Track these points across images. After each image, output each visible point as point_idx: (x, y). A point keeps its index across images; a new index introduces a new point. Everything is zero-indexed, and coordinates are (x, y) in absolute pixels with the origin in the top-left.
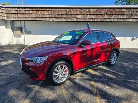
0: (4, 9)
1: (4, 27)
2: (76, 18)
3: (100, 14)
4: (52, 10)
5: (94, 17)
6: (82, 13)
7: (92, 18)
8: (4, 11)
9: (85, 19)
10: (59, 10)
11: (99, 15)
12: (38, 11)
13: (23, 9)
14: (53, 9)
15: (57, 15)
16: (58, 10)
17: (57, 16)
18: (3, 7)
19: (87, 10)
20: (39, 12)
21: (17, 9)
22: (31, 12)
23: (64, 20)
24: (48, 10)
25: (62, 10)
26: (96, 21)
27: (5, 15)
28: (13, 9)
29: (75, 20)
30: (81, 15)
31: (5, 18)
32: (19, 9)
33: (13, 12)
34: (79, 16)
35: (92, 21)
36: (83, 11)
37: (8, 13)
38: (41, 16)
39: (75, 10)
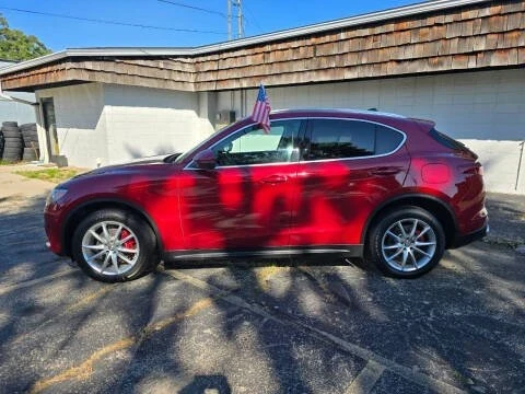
0: (189, 60)
1: (192, 113)
2: (399, 61)
3: (518, 30)
4: (309, 42)
5: (482, 48)
6: (426, 34)
7: (475, 53)
8: (188, 68)
9: (436, 60)
10: (334, 37)
11: (515, 34)
12: (269, 52)
13: (231, 54)
14: (313, 40)
15: (324, 60)
16: (328, 38)
17: (324, 63)
18: (186, 57)
19: (449, 18)
20: (272, 58)
21: (216, 57)
22: (249, 61)
23: (348, 75)
24: (295, 44)
25: (343, 36)
26: (493, 64)
27: (192, 78)
28: (209, 58)
29: (392, 69)
30: (417, 46)
31: (192, 88)
32: (221, 56)
33: (208, 67)
34: (409, 53)
35: (472, 65)
36: (430, 27)
37: (198, 73)
38: (276, 69)
39: (392, 27)
